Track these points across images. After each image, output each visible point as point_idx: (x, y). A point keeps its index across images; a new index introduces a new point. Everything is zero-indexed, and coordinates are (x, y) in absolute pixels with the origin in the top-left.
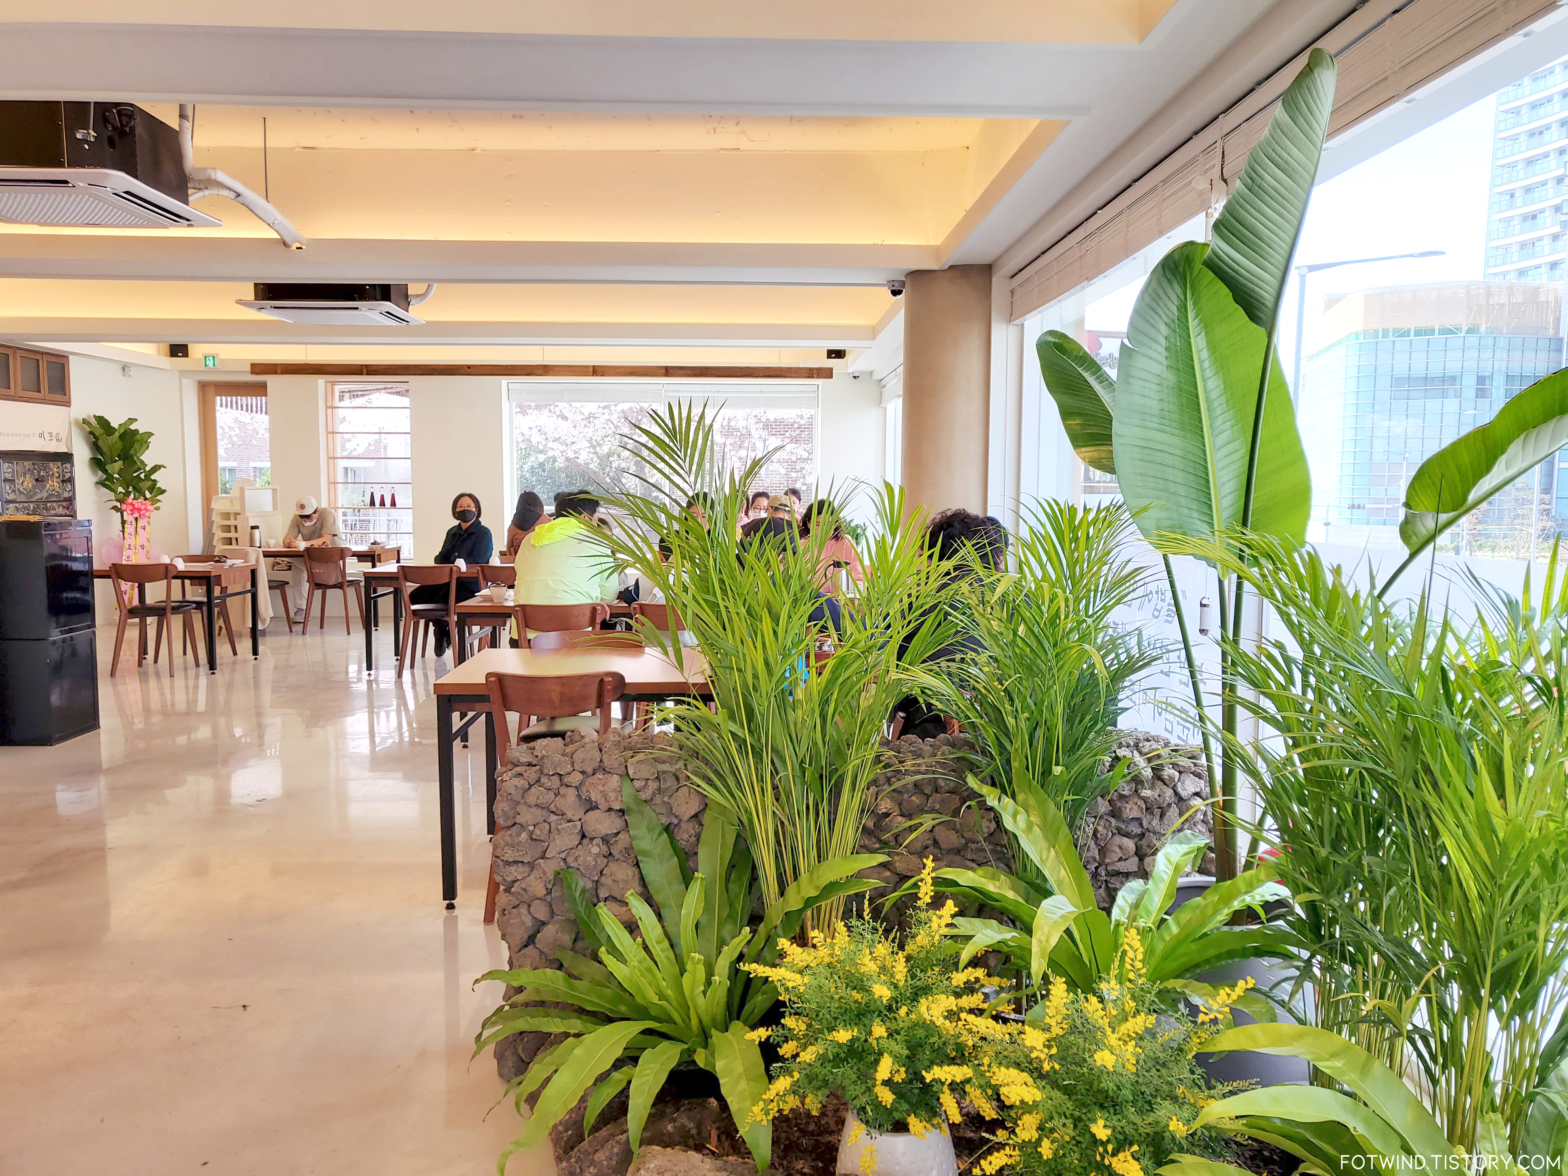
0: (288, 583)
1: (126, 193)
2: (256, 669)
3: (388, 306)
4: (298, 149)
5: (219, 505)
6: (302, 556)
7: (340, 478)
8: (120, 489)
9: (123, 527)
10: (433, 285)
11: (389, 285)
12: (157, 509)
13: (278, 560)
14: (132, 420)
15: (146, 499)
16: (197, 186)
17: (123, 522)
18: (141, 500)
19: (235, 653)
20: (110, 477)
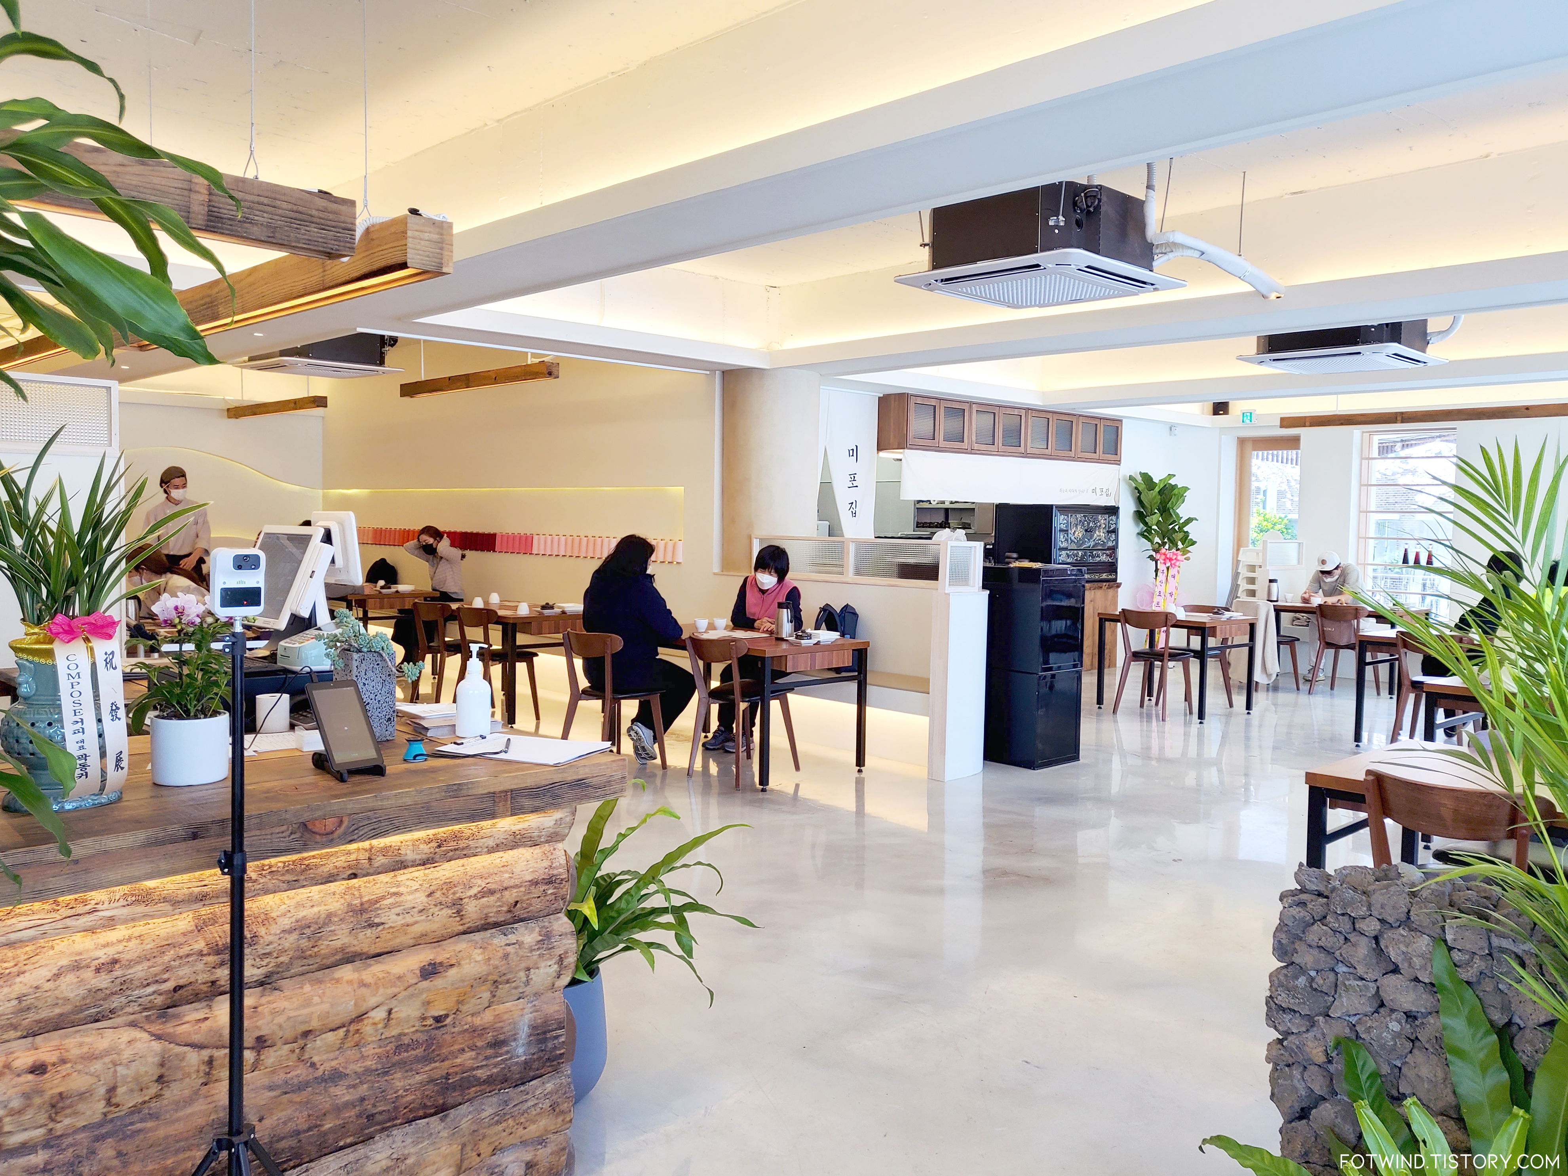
0: (1298, 640)
1: (1088, 267)
2: (1248, 725)
3: (1395, 347)
4: (1287, 196)
5: (1247, 557)
6: (1314, 613)
7: (1372, 533)
8: (1157, 540)
9: (1156, 575)
10: (1459, 318)
11: (1400, 323)
12: (1188, 559)
13: (1298, 615)
14: (1171, 476)
15: (1178, 550)
16: (1164, 251)
17: (1157, 570)
18: (1174, 550)
19: (1231, 705)
20: (1149, 529)
